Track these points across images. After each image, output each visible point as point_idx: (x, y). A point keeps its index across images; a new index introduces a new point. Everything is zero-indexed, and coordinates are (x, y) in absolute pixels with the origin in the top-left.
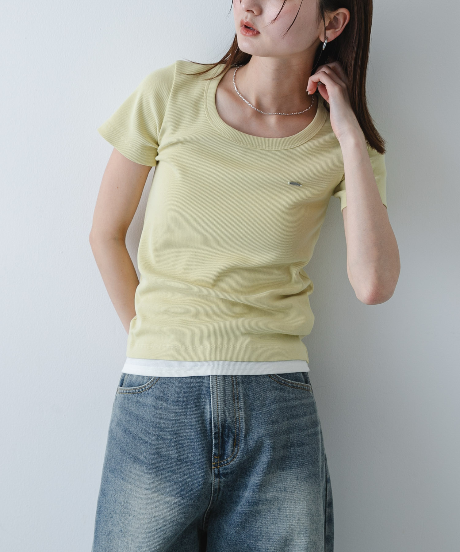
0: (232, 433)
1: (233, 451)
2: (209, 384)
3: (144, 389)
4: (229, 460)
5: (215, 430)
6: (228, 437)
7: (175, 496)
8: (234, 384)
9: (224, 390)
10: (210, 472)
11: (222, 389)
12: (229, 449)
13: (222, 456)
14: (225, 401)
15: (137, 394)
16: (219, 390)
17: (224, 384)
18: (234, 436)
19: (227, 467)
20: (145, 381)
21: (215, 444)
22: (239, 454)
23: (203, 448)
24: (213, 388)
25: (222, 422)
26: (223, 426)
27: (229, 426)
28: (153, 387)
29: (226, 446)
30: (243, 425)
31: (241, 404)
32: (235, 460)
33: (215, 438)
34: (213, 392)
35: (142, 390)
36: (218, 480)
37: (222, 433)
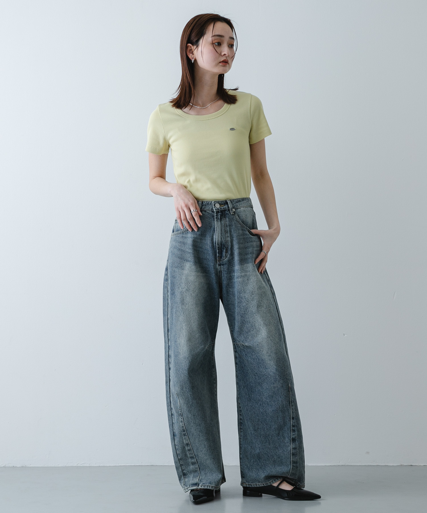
0: (225, 247)
1: (226, 255)
2: (215, 227)
4: (224, 258)
5: (218, 246)
6: (223, 249)
7: (203, 273)
8: (225, 226)
9: (221, 229)
10: (216, 264)
11: (220, 229)
12: (224, 254)
13: (221, 257)
14: (221, 234)
15: (182, 234)
17: (221, 226)
18: (226, 248)
19: (224, 261)
21: (218, 252)
22: (228, 256)
23: (213, 254)
24: (216, 228)
25: (220, 243)
26: (221, 244)
27: (224, 244)
29: (223, 253)
30: (230, 244)
31: (229, 235)
32: (227, 258)
33: (218, 250)
34: (216, 230)
35: (184, 231)
36: (220, 266)
37: (221, 247)
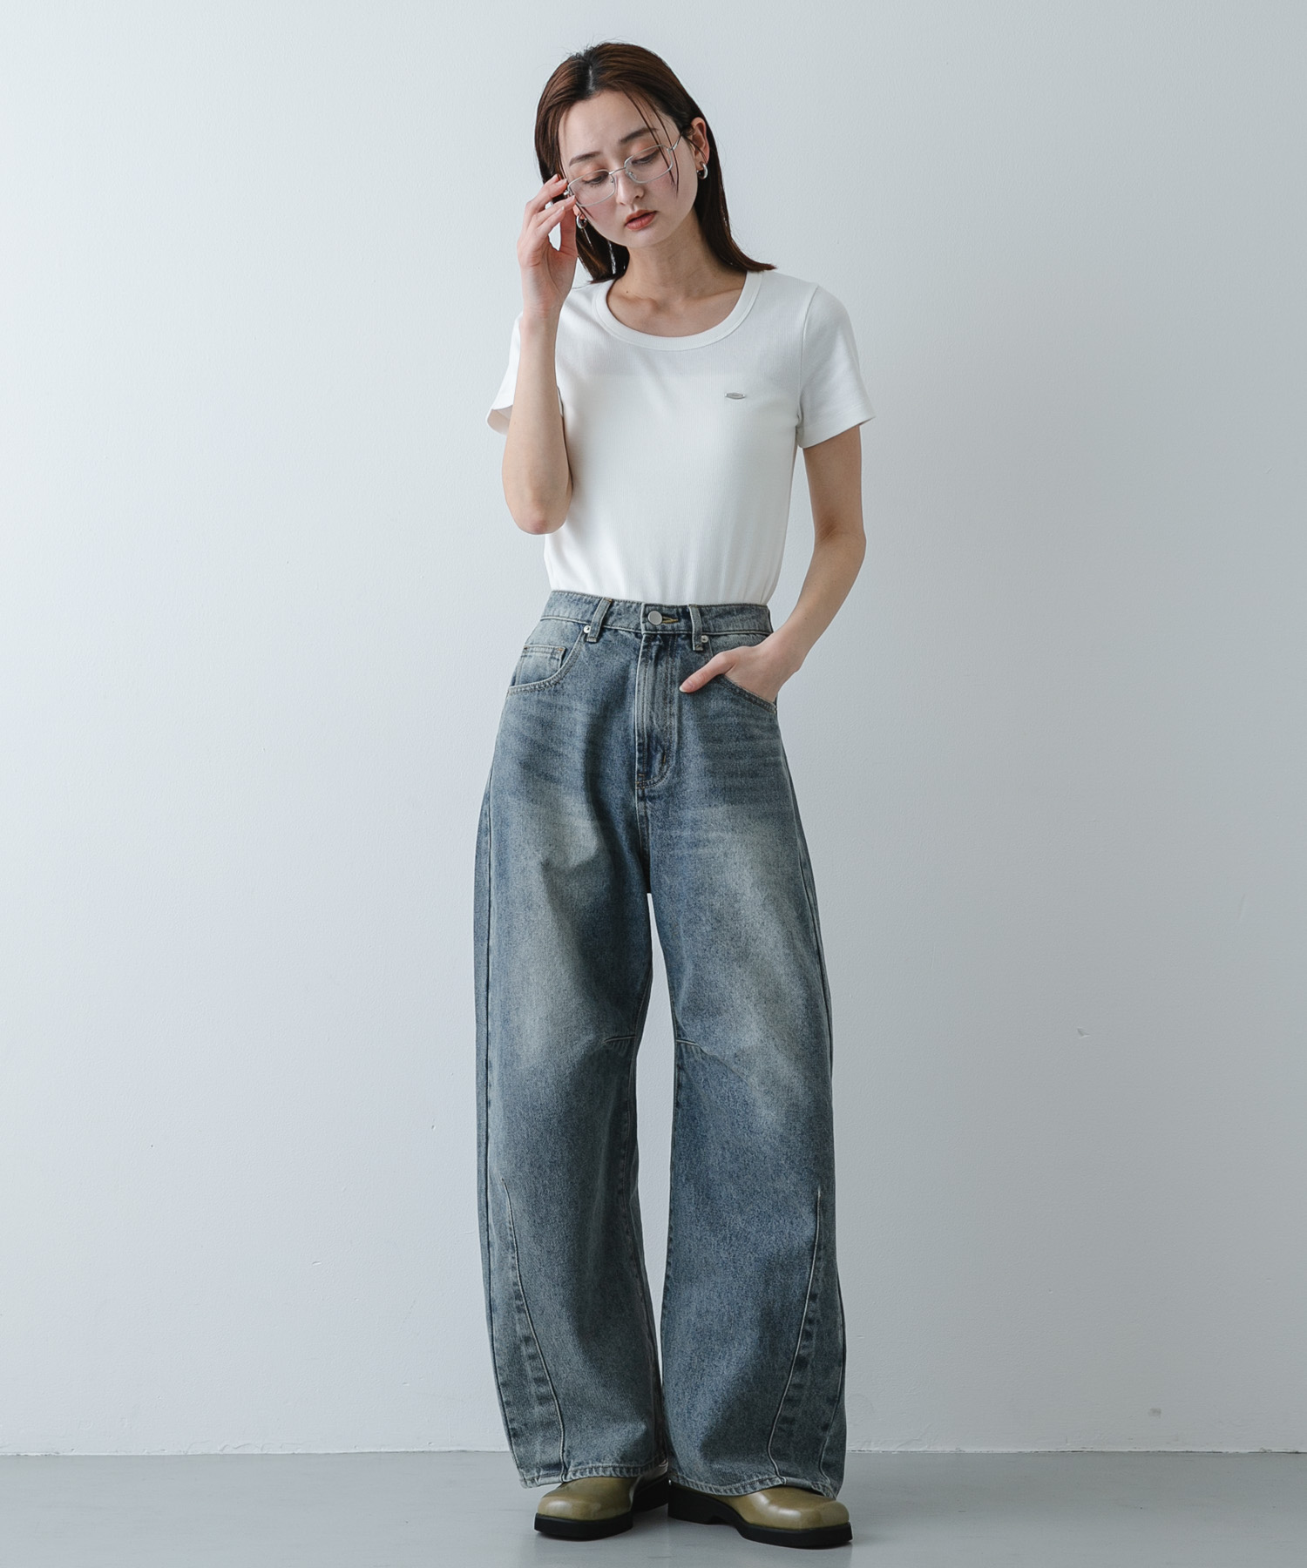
0: (661, 746)
1: (661, 769)
2: (635, 680)
3: (547, 684)
4: (656, 780)
5: (639, 740)
6: (656, 750)
9: (654, 689)
10: (631, 793)
11: (650, 688)
12: (656, 765)
13: (647, 774)
14: (653, 703)
15: (537, 692)
16: (646, 688)
17: (655, 681)
18: (664, 750)
19: (653, 788)
20: (548, 673)
21: (639, 759)
22: (669, 774)
23: (624, 762)
24: (639, 684)
25: (648, 731)
26: (650, 736)
27: (657, 736)
28: (561, 682)
29: (653, 762)
30: (675, 738)
31: (675, 710)
32: (664, 781)
33: (639, 751)
34: (639, 691)
35: (545, 686)
36: (642, 803)
37: (648, 745)
